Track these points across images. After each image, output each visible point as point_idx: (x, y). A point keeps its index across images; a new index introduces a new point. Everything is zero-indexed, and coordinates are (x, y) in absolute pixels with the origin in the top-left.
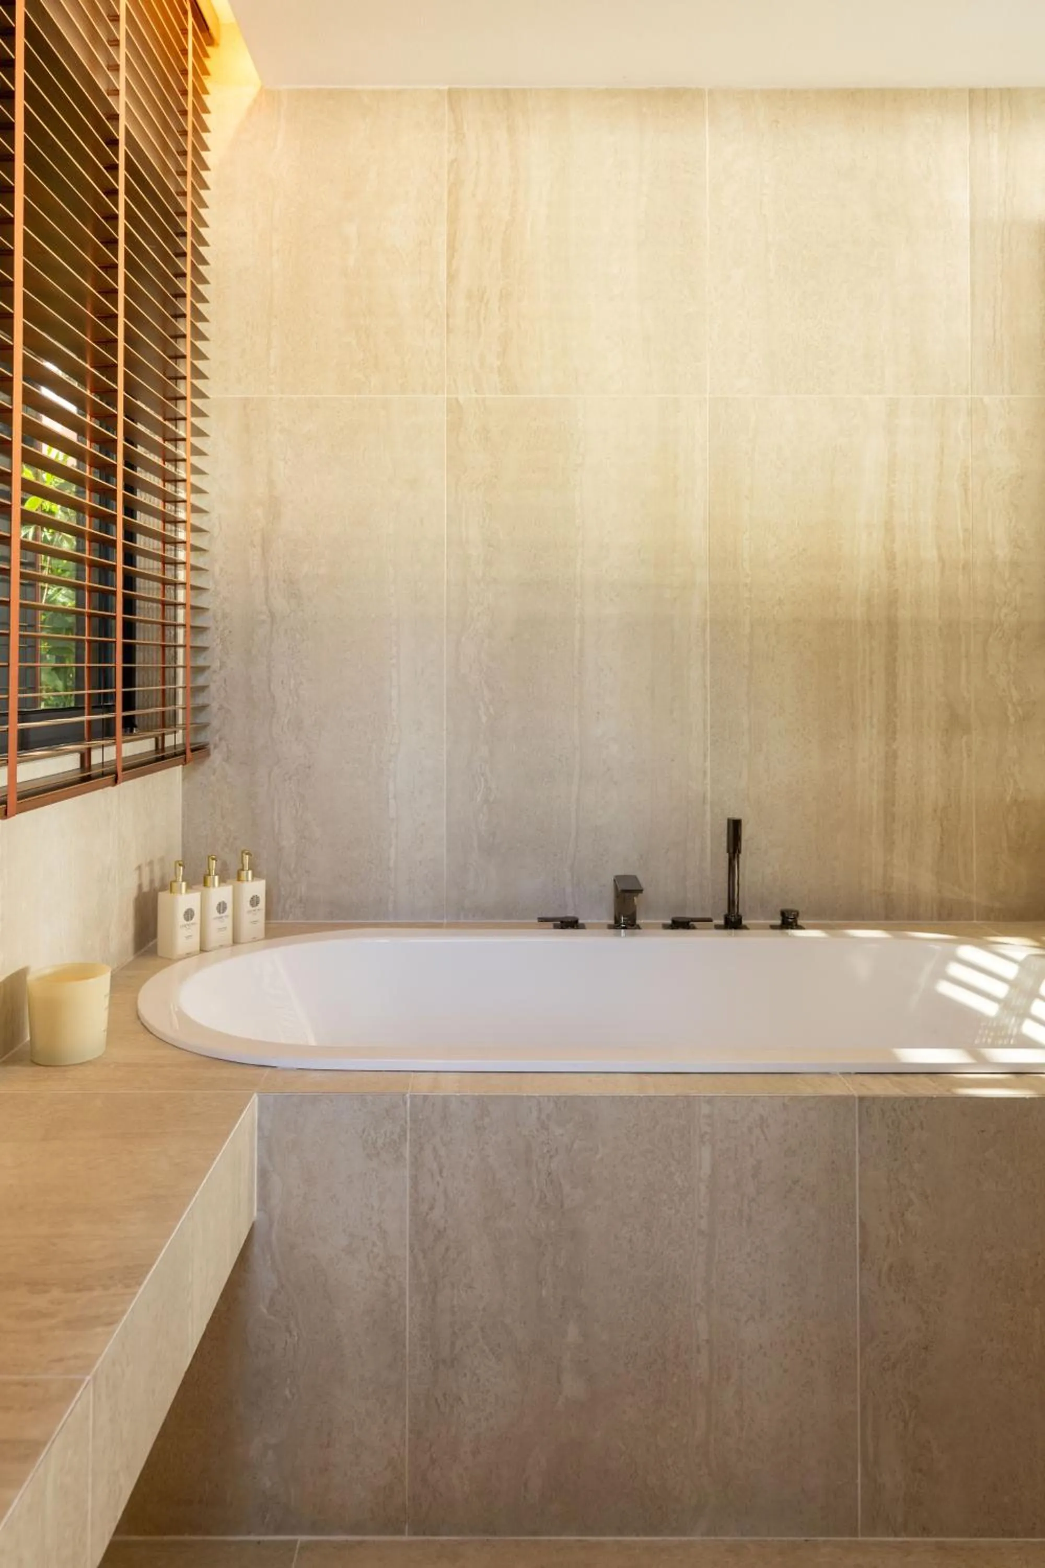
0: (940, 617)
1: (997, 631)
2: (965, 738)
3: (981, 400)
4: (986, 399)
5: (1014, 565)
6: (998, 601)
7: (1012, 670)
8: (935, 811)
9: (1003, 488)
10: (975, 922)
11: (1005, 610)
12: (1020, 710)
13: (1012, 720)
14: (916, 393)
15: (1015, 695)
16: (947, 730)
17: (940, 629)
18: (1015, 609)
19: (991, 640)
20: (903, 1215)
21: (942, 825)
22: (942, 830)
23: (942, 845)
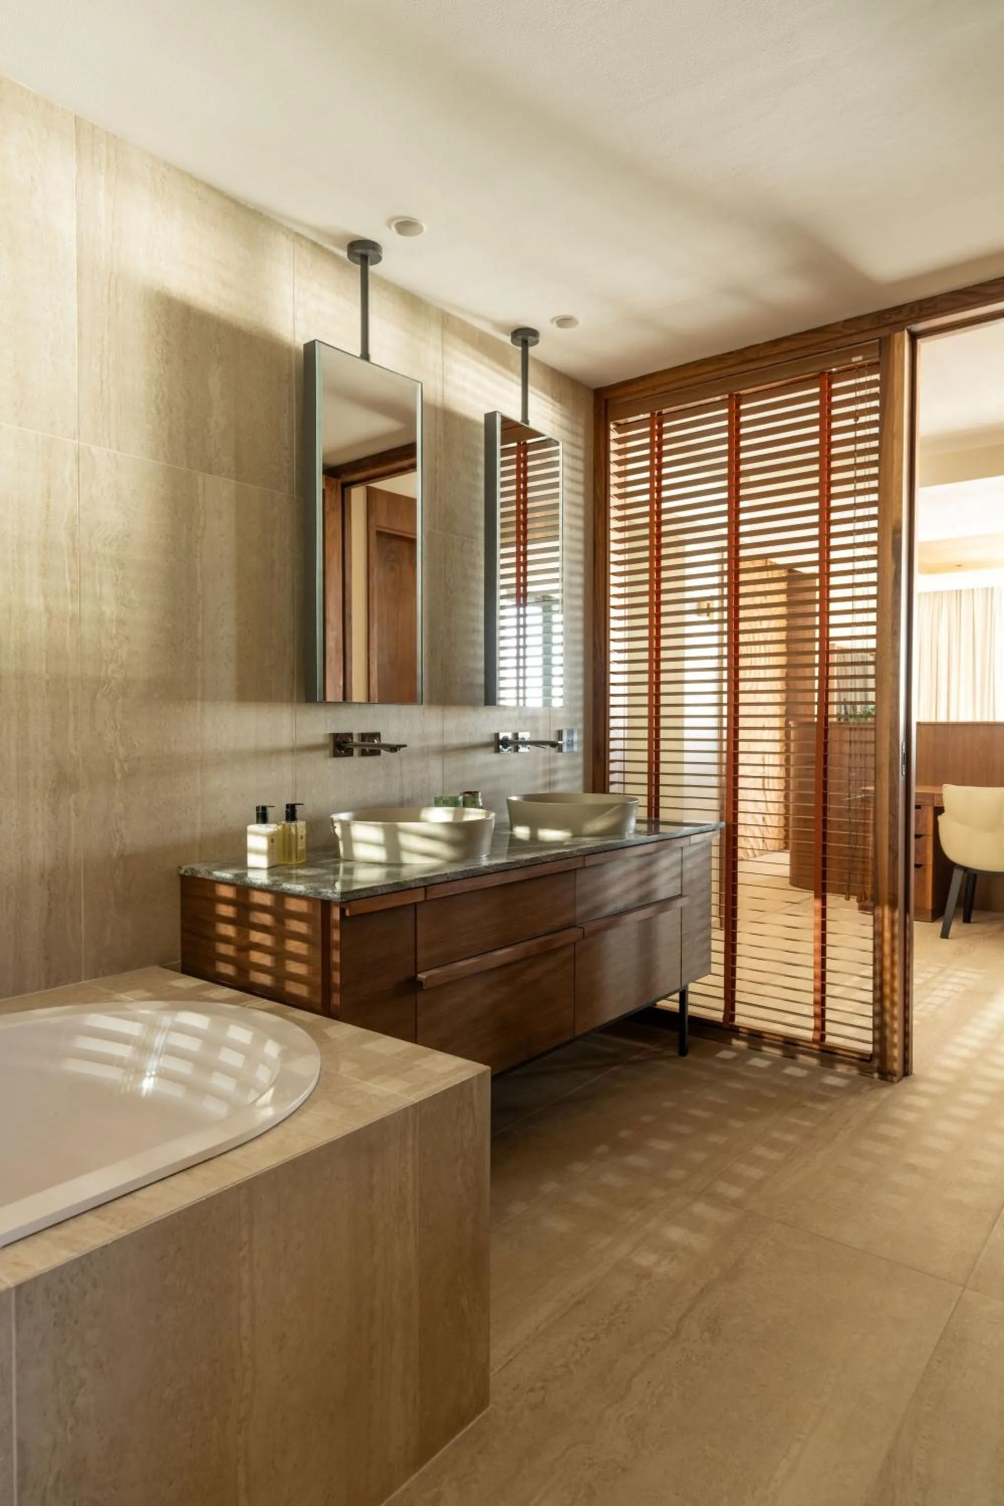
0: (47, 671)
1: (105, 688)
2: (73, 797)
3: (89, 449)
4: (94, 449)
5: (121, 622)
6: (105, 657)
7: (119, 727)
8: (42, 876)
9: (110, 544)
10: (83, 982)
11: (112, 667)
12: (126, 766)
13: (119, 776)
14: (20, 425)
15: (121, 750)
16: (55, 790)
17: (48, 683)
18: (122, 666)
19: (98, 696)
20: (73, 1403)
21: (49, 889)
22: (50, 895)
23: (50, 910)
